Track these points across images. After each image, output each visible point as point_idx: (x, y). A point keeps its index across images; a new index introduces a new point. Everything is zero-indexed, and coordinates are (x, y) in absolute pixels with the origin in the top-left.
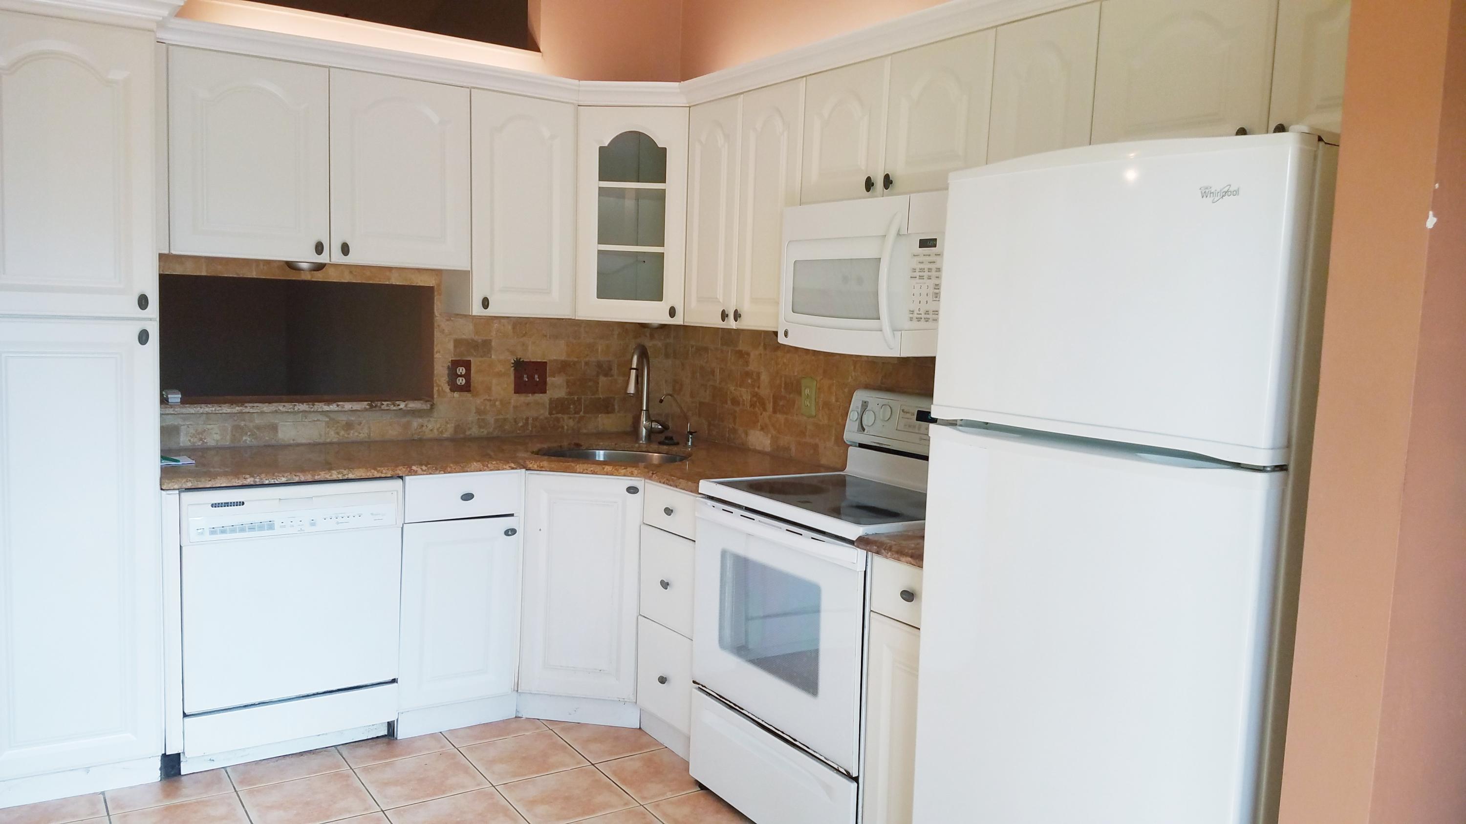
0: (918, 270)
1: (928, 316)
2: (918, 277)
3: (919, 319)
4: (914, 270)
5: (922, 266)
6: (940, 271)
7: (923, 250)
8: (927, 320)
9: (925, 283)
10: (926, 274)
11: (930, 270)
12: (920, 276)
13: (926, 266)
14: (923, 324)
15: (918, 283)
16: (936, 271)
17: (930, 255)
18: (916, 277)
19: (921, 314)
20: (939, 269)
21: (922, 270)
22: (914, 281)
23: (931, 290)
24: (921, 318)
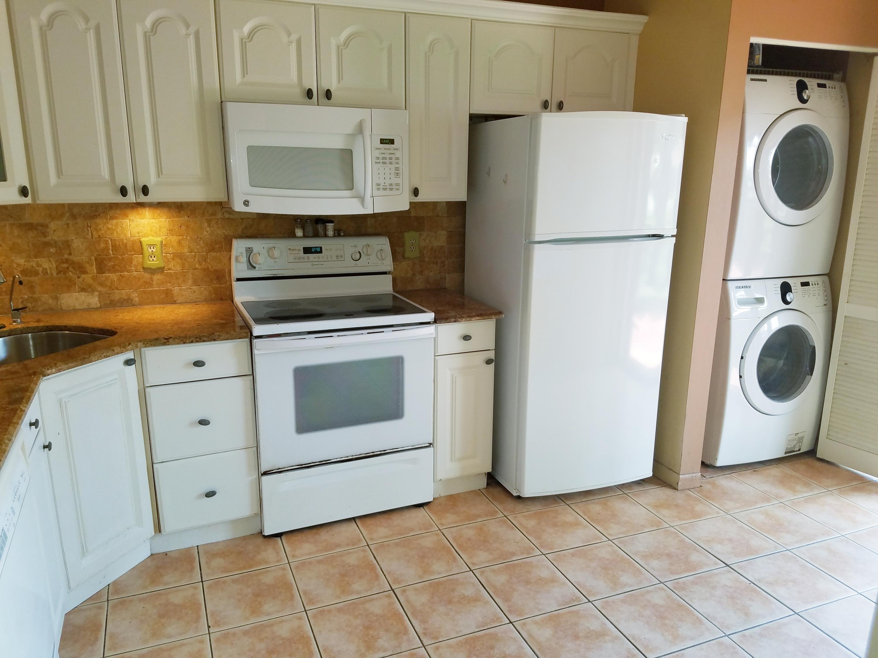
0: (381, 158)
1: (392, 187)
2: (381, 163)
3: (385, 189)
4: (378, 158)
5: (383, 156)
6: (398, 159)
7: (383, 146)
8: (391, 189)
9: (388, 166)
10: (388, 161)
11: (391, 158)
12: (383, 162)
13: (388, 156)
14: (388, 192)
15: (382, 167)
16: (396, 159)
17: (390, 149)
18: (380, 163)
19: (386, 186)
20: (398, 158)
21: (384, 158)
22: (378, 166)
23: (393, 171)
24: (387, 189)
